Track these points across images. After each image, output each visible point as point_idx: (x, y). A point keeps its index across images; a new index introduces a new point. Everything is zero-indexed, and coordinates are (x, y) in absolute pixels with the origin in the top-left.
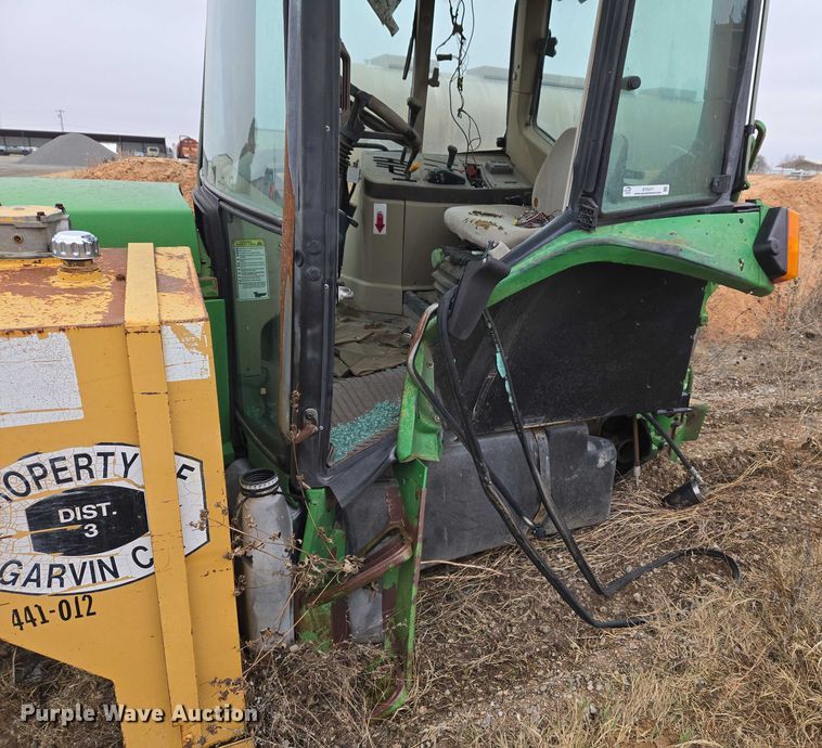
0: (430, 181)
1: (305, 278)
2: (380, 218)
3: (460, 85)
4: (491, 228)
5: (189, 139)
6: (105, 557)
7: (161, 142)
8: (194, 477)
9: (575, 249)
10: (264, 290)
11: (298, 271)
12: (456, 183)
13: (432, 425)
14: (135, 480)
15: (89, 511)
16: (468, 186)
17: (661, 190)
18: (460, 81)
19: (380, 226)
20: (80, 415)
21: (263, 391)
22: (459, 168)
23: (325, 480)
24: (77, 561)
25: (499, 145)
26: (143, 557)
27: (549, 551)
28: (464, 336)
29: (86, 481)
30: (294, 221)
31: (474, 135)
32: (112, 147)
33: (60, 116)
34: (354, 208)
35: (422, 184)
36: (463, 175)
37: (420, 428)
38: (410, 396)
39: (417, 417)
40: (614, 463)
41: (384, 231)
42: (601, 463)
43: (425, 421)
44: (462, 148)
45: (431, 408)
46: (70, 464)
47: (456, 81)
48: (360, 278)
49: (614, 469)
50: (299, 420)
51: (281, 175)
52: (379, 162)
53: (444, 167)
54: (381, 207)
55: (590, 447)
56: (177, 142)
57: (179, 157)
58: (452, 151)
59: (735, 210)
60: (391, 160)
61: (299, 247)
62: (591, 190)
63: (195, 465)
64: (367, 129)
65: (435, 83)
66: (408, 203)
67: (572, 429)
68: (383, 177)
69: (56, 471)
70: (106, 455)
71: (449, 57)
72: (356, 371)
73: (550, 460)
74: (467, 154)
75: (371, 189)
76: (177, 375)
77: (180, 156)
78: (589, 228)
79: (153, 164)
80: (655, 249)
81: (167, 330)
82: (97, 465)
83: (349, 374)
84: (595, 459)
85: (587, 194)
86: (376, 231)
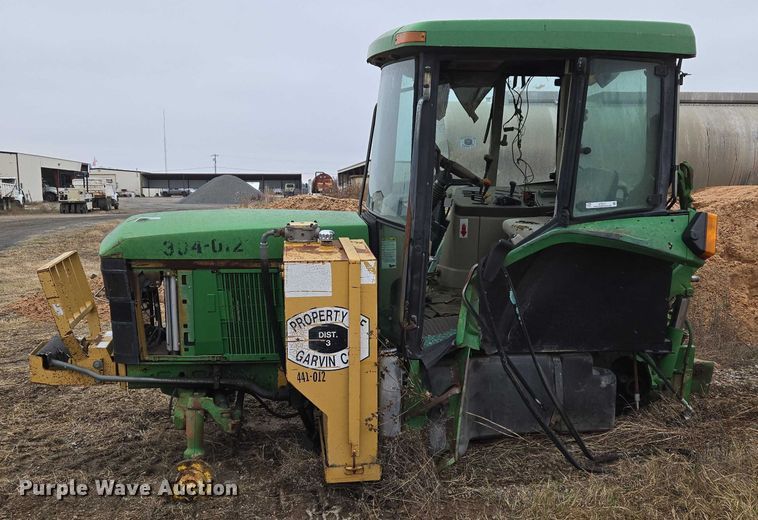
0: (497, 204)
1: (414, 250)
2: (464, 227)
3: (519, 145)
4: (525, 229)
5: (324, 174)
6: (331, 355)
7: (298, 177)
8: (366, 325)
9: (552, 236)
10: (395, 264)
11: (411, 248)
12: (514, 204)
13: (475, 330)
14: (345, 324)
15: (328, 334)
16: (523, 206)
17: (612, 204)
18: (519, 142)
19: (464, 233)
20: (330, 295)
21: (390, 318)
22: (518, 195)
23: (420, 356)
24: (322, 355)
25: (551, 177)
26: (345, 359)
27: (566, 443)
28: (491, 280)
29: (329, 322)
30: (411, 225)
31: (528, 173)
32: (256, 185)
33: (215, 159)
34: (448, 222)
35: (491, 206)
36: (521, 200)
37: (468, 330)
38: (463, 312)
39: (467, 325)
40: (614, 385)
41: (466, 236)
42: (604, 384)
43: (471, 327)
44: (520, 181)
45: (476, 323)
46: (325, 313)
47: (516, 143)
48: (451, 267)
49: (615, 389)
50: (408, 318)
51: (406, 205)
52: (466, 193)
53: (507, 195)
54: (464, 221)
55: (595, 372)
56: (313, 178)
57: (313, 192)
58: (513, 185)
59: (668, 214)
60: (473, 192)
61: (412, 237)
62: (566, 205)
63: (367, 320)
64: (454, 177)
65: (505, 143)
66: (482, 218)
67: (580, 357)
68: (467, 203)
69: (321, 316)
70: (337, 312)
71: (512, 129)
72: (441, 313)
73: (563, 375)
74: (526, 185)
75: (459, 211)
76: (365, 281)
77: (315, 191)
78: (565, 226)
79: (310, 200)
80: (603, 235)
81: (362, 263)
82: (334, 316)
83: (438, 315)
84: (599, 382)
85: (565, 208)
86: (461, 235)
